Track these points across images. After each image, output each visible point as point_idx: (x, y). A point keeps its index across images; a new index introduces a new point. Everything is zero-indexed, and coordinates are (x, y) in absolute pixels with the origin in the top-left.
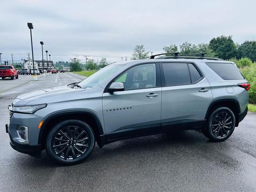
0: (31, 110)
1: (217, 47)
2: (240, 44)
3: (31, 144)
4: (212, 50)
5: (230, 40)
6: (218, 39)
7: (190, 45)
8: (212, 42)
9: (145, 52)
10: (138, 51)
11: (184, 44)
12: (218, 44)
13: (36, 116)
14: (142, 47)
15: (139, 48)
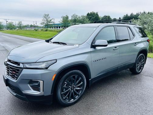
0: (43, 65)
1: (91, 18)
2: (102, 17)
3: (45, 95)
4: (89, 20)
5: (97, 14)
6: (91, 13)
7: (77, 16)
8: (88, 14)
9: (50, 19)
10: (46, 18)
11: (73, 15)
12: (91, 16)
13: (49, 70)
14: (48, 15)
15: (46, 16)
